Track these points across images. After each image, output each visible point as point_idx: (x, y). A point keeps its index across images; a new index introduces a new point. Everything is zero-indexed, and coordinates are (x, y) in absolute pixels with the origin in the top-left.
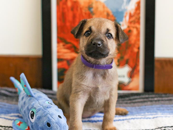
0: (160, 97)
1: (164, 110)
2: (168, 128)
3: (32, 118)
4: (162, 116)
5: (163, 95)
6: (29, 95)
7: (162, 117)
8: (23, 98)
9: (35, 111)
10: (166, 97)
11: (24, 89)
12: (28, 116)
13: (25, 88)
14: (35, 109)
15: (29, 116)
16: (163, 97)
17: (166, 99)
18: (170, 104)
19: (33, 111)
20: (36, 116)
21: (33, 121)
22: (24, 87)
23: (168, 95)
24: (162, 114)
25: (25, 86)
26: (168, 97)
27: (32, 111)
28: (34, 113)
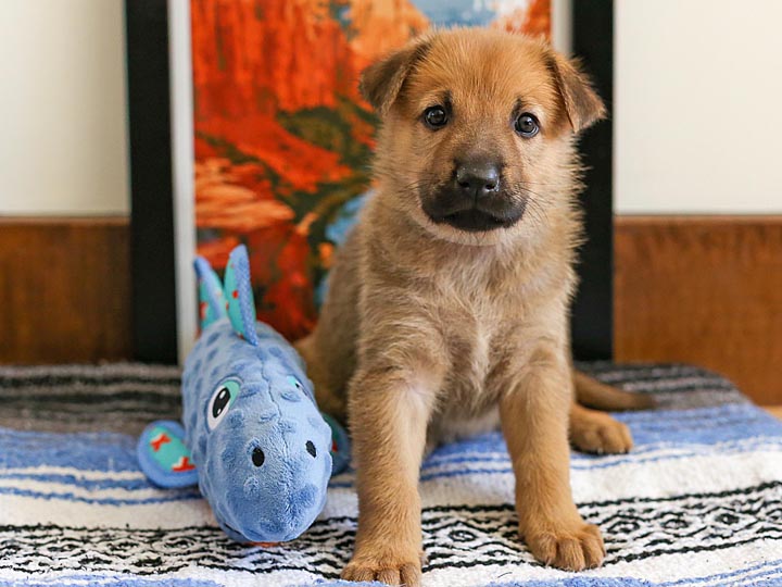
0: (646, 379)
1: (674, 430)
2: (711, 499)
3: (215, 415)
4: (676, 452)
5: (657, 372)
6: (239, 333)
7: (676, 457)
8: (214, 338)
9: (235, 390)
10: (669, 377)
11: (228, 307)
12: (202, 403)
13: (235, 303)
14: (240, 385)
15: (207, 402)
16: (657, 379)
17: (672, 384)
18: (692, 406)
19: (230, 390)
20: (230, 409)
21: (214, 423)
22: (231, 296)
23: (674, 370)
24: (674, 447)
25: (235, 294)
26: (678, 376)
27: (226, 389)
28: (228, 396)
